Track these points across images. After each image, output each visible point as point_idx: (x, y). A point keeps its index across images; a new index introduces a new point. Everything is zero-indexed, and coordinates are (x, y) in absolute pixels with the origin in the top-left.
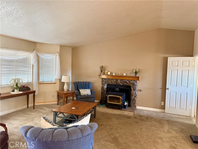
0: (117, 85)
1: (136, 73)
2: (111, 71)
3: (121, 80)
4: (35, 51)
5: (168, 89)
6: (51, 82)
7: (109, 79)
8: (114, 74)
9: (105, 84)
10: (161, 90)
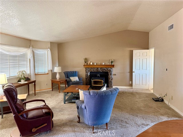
0: (98, 72)
1: (112, 62)
2: (93, 62)
3: (101, 68)
4: (31, 48)
5: (134, 72)
6: (45, 72)
7: (91, 68)
8: (95, 64)
9: (88, 72)
10: (129, 73)
